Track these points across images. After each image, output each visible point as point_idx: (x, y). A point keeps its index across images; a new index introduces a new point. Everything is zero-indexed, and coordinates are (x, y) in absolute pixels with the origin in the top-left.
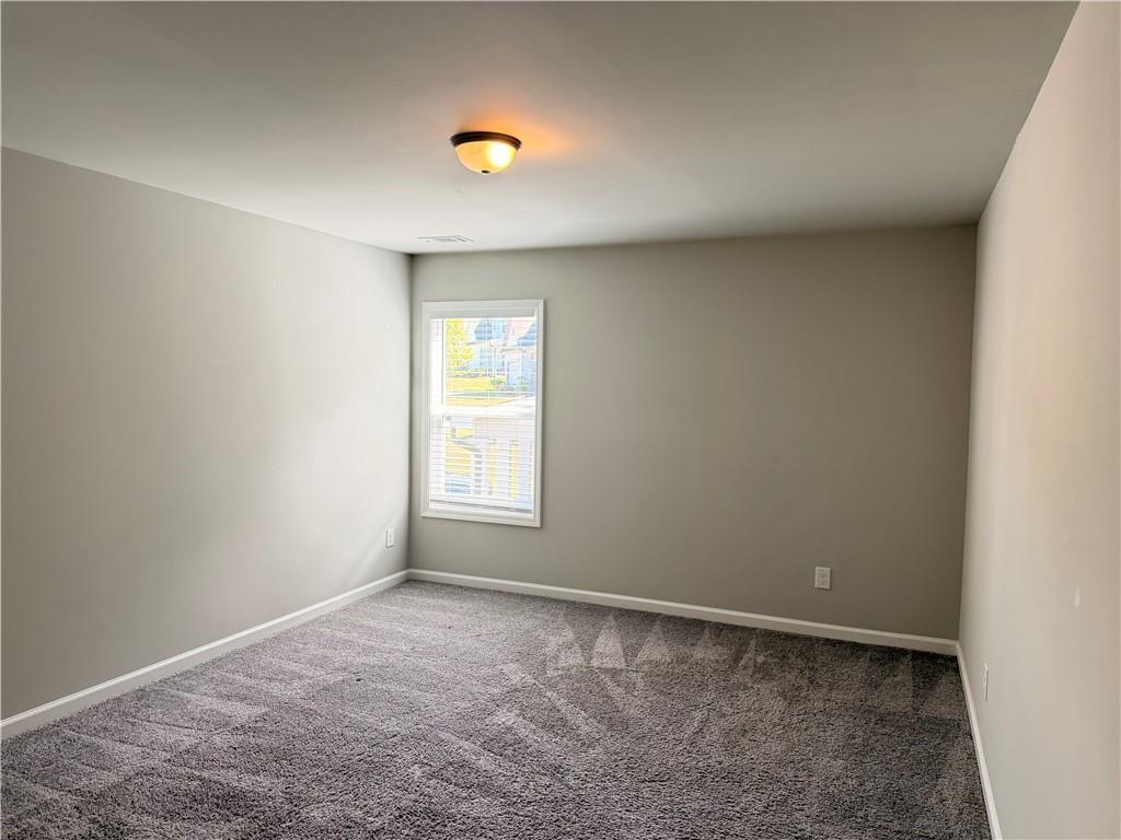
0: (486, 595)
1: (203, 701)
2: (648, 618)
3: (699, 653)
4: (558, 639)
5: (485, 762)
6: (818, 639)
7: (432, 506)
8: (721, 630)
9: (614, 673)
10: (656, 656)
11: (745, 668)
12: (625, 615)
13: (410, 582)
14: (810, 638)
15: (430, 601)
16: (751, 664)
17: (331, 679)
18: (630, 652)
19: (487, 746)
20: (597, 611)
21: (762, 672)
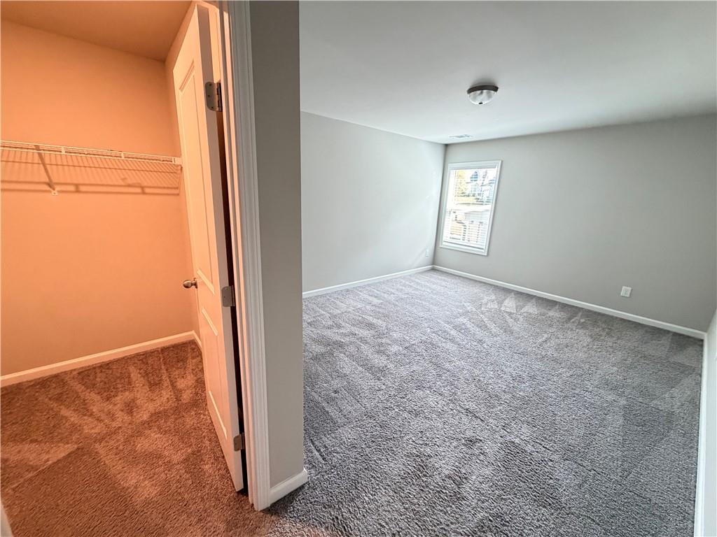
0: (462, 279)
1: (364, 295)
2: (530, 297)
3: (551, 313)
4: (489, 298)
5: (453, 332)
6: (617, 318)
7: (444, 243)
8: (564, 306)
9: (510, 314)
10: (531, 311)
11: (573, 322)
12: (519, 294)
13: (433, 269)
14: (612, 317)
15: (440, 277)
16: (577, 322)
17: (403, 296)
18: (519, 308)
19: (455, 327)
20: (507, 291)
21: (583, 326)
